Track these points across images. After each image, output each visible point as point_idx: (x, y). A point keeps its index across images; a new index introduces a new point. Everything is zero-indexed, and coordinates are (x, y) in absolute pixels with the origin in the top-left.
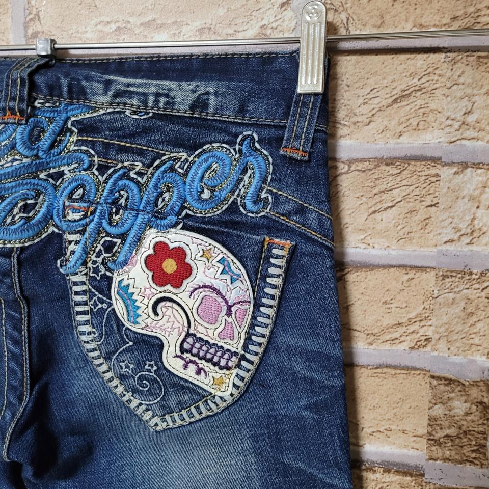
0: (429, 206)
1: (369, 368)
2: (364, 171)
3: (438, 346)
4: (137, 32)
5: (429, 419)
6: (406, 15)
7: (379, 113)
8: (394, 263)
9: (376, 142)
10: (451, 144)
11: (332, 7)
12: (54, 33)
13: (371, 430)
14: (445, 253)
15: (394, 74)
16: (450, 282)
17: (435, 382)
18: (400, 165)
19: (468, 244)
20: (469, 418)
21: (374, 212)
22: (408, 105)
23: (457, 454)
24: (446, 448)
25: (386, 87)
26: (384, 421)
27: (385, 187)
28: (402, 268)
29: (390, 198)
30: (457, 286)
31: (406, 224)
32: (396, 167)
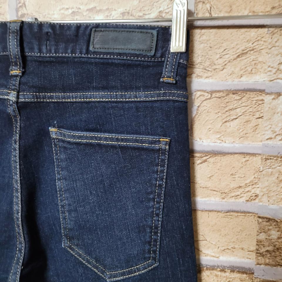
0: (258, 118)
1: (222, 212)
2: (220, 98)
3: (262, 199)
4: (85, 14)
5: (257, 242)
6: (245, 6)
7: (229, 64)
8: (237, 151)
9: (227, 80)
10: (271, 82)
13: (224, 248)
14: (266, 145)
15: (238, 41)
16: (270, 162)
17: (260, 220)
18: (241, 94)
19: (280, 140)
20: (280, 240)
21: (226, 122)
23: (273, 261)
24: (267, 258)
25: (233, 48)
26: (231, 243)
27: (232, 107)
28: (242, 155)
29: (235, 113)
30: (274, 164)
31: (245, 128)
32: (239, 95)
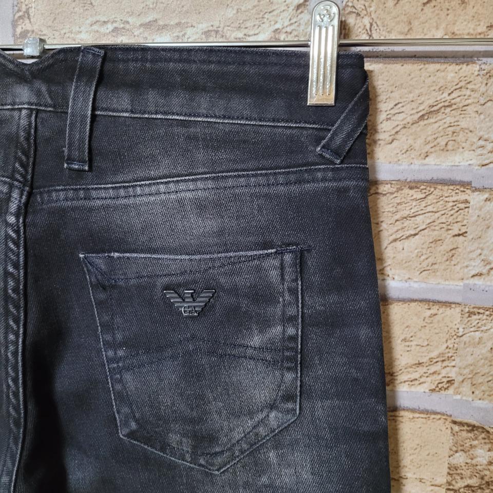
0: (456, 235)
2: (385, 195)
3: (461, 389)
4: (135, 34)
5: (449, 468)
6: (436, 22)
7: (404, 131)
8: (415, 297)
9: (400, 162)
10: (483, 167)
11: (354, 10)
12: (44, 33)
14: (471, 287)
15: (422, 88)
16: (476, 320)
17: (456, 428)
18: (425, 189)
21: (395, 240)
22: (436, 122)
25: (412, 101)
26: (400, 468)
27: (408, 213)
28: (425, 303)
29: (413, 225)
30: (485, 324)
31: (430, 254)
32: (421, 191)
